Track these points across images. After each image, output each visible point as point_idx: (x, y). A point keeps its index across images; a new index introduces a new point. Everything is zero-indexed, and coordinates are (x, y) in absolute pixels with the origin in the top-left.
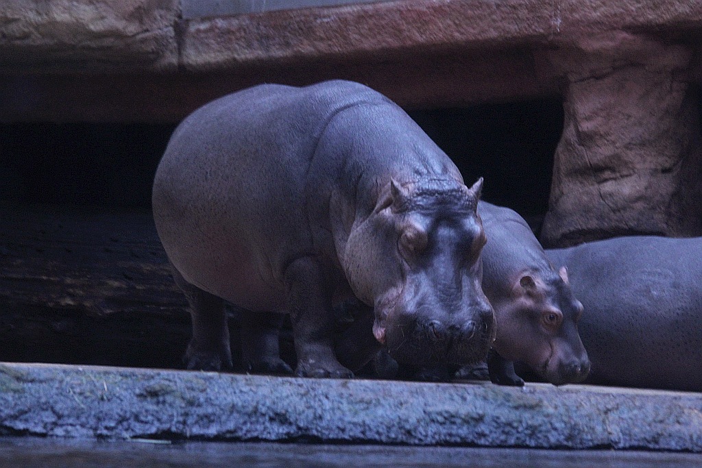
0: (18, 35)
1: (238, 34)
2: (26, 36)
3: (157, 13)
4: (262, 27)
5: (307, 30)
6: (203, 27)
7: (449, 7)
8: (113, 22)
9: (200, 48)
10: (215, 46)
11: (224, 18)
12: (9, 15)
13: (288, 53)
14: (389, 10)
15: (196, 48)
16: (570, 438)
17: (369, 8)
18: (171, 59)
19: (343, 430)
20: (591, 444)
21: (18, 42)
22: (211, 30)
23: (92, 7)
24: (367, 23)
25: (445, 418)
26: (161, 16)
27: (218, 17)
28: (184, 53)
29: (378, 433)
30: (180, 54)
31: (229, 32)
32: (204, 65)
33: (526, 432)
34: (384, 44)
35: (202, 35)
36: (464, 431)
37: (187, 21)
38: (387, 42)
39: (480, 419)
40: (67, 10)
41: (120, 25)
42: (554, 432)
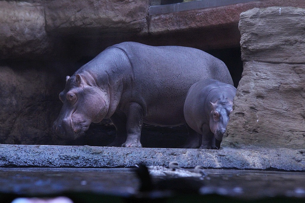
0: (88, 23)
1: (169, 20)
2: (91, 24)
3: (139, 14)
4: (177, 18)
5: (193, 18)
6: (156, 18)
7: (242, 8)
8: (121, 18)
9: (156, 26)
10: (161, 25)
11: (164, 14)
12: (85, 16)
13: (187, 27)
14: (222, 10)
15: (154, 26)
16: (109, 164)
17: (214, 9)
18: (145, 31)
19: (26, 163)
20: (116, 166)
21: (89, 26)
22: (159, 19)
23: (113, 12)
24: (214, 15)
25: (65, 158)
26: (141, 15)
27: (162, 14)
28: (150, 28)
29: (39, 163)
30: (148, 29)
31: (166, 20)
32: (157, 33)
33: (93, 162)
34: (220, 22)
35: (156, 21)
36: (71, 162)
37: (151, 16)
38: (221, 22)
39: (78, 158)
40: (105, 13)
41: (124, 18)
42: (103, 162)
